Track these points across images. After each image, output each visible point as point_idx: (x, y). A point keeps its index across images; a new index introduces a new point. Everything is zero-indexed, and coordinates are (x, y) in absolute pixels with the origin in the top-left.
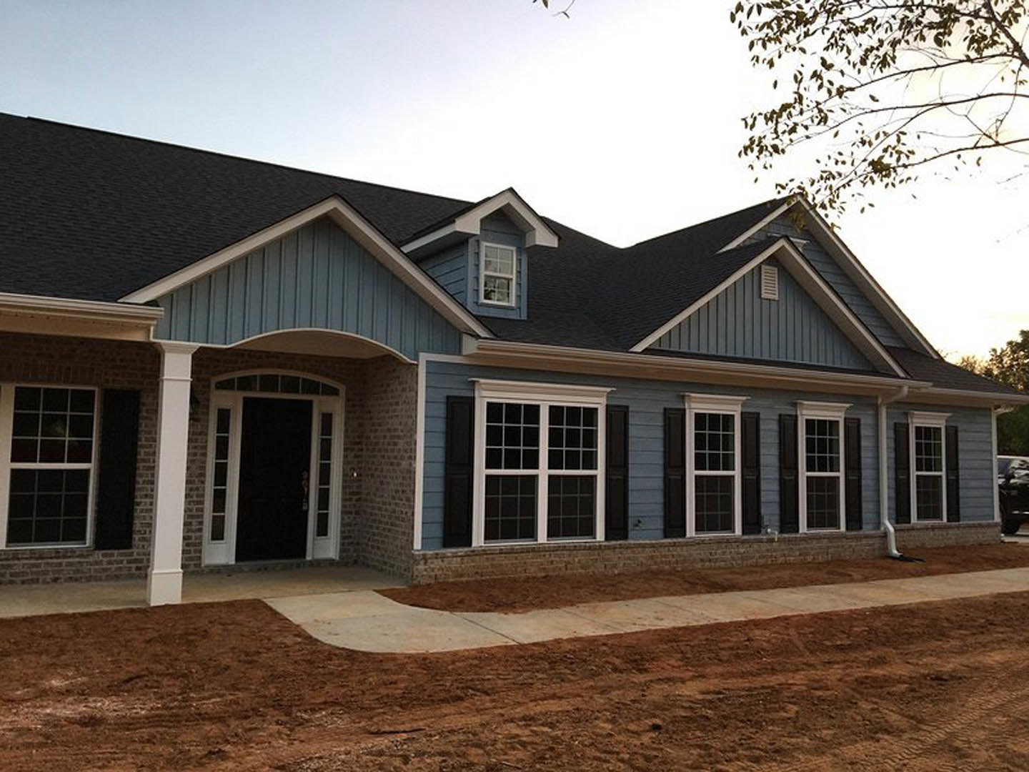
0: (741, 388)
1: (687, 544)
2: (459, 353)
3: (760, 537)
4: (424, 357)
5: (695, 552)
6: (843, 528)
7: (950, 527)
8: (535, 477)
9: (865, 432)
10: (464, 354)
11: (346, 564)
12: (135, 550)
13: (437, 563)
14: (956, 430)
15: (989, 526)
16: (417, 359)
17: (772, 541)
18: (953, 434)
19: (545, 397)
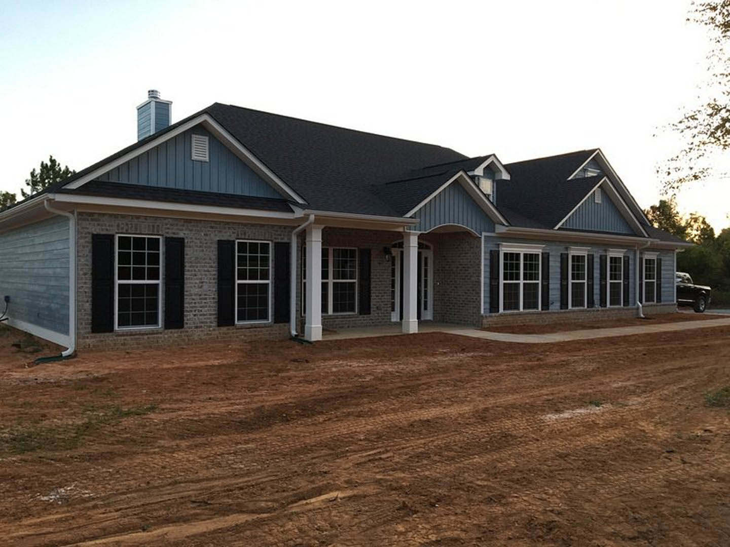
0: (588, 243)
1: (569, 312)
2: (494, 231)
3: (594, 309)
4: (484, 234)
5: (571, 315)
6: (622, 306)
7: (657, 306)
8: (519, 284)
9: (631, 262)
10: (496, 232)
11: (436, 322)
12: (371, 315)
13: (490, 319)
14: (661, 260)
15: (672, 305)
16: (481, 235)
17: (598, 311)
18: (659, 261)
19: (522, 250)
